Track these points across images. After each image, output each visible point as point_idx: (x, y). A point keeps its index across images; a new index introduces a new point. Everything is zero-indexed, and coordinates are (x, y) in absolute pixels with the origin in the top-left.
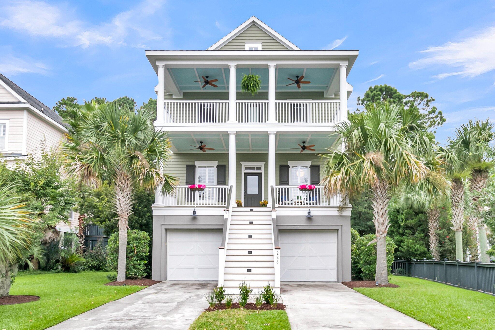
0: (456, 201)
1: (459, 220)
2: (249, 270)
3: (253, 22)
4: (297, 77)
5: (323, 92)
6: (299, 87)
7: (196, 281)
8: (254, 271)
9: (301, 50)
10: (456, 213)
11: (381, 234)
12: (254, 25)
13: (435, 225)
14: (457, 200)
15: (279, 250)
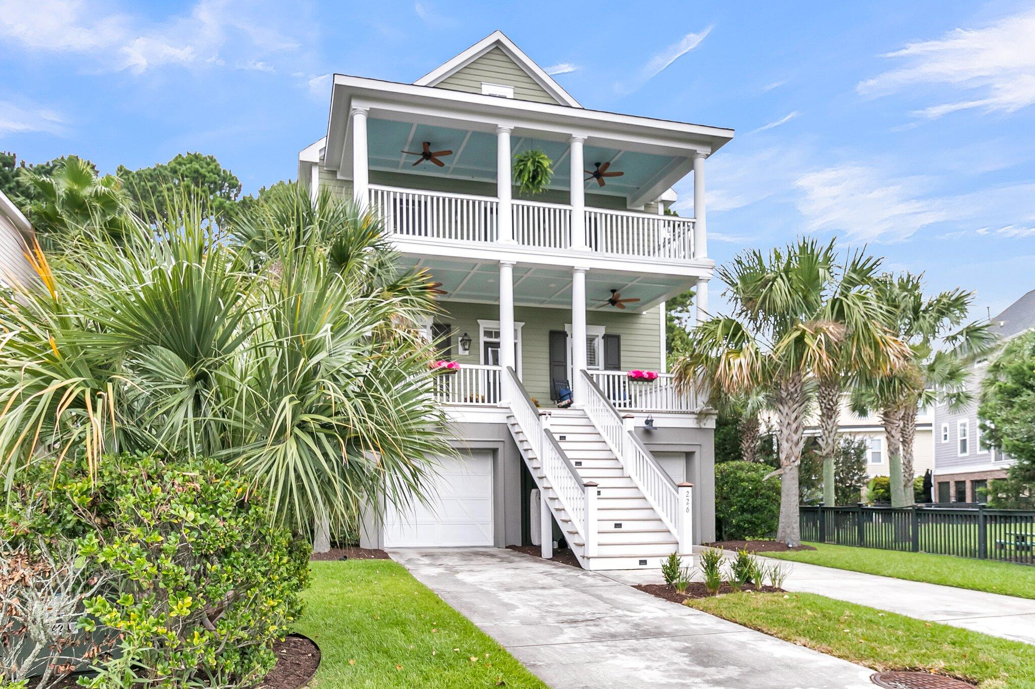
0: (829, 407)
1: (832, 438)
2: (618, 526)
3: (498, 42)
4: (598, 164)
5: (625, 199)
6: (602, 184)
7: (440, 547)
8: (626, 526)
9: (583, 109)
10: (828, 427)
11: (794, 462)
12: (497, 48)
13: (752, 446)
14: (829, 404)
15: (690, 488)
